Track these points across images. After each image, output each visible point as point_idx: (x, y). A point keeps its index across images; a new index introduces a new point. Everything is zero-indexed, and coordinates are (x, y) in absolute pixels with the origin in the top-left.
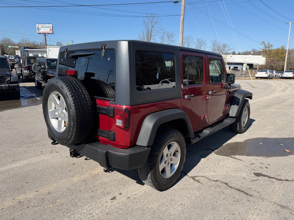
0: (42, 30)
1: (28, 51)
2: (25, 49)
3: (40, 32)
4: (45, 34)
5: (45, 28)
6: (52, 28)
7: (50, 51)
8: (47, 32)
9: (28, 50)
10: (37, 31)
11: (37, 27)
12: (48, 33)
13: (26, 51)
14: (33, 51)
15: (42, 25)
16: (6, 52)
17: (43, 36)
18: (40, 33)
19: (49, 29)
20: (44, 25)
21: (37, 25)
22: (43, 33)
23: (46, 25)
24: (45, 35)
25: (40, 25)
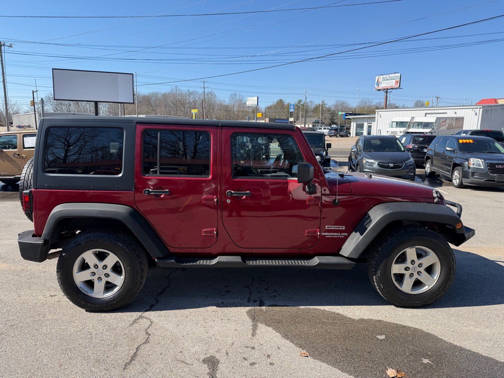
0: (383, 85)
1: (349, 119)
2: (346, 116)
3: (381, 87)
4: (386, 90)
5: (388, 81)
6: (399, 80)
7: (380, 117)
8: (391, 87)
9: (351, 117)
10: (376, 87)
11: (376, 81)
12: (392, 89)
13: (347, 119)
14: (357, 118)
15: (384, 76)
16: (335, 121)
17: (383, 93)
18: (379, 90)
19: (394, 81)
20: (387, 76)
21: (377, 78)
22: (384, 89)
23: (391, 76)
24: (387, 92)
25: (381, 77)
